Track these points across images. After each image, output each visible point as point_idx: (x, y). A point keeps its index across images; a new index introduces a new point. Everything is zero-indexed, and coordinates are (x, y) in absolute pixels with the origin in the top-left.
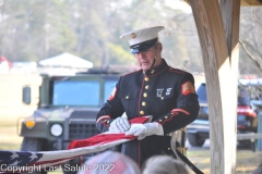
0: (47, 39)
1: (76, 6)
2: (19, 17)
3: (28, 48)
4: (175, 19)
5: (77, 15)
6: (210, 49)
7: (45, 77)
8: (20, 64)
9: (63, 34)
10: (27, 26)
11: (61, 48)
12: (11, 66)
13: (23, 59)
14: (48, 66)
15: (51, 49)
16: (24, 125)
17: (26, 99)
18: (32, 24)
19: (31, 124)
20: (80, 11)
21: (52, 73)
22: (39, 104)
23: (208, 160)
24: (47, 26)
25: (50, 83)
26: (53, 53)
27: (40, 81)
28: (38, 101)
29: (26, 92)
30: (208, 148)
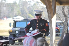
0: (15, 13)
1: (21, 6)
2: (9, 8)
3: (11, 15)
4: (42, 8)
5: (21, 8)
6: (50, 15)
7: (14, 21)
8: (9, 18)
9: (18, 12)
10: (10, 10)
11: (18, 15)
12: (7, 19)
13: (9, 17)
14: (15, 19)
15: (15, 15)
16: (10, 31)
17: (10, 26)
18: (11, 9)
19: (11, 31)
20: (22, 7)
21: (16, 20)
22: (13, 27)
23: (49, 39)
24: (15, 10)
25: (15, 22)
26: (16, 16)
27: (13, 22)
28: (13, 26)
29: (10, 24)
30: (49, 36)
